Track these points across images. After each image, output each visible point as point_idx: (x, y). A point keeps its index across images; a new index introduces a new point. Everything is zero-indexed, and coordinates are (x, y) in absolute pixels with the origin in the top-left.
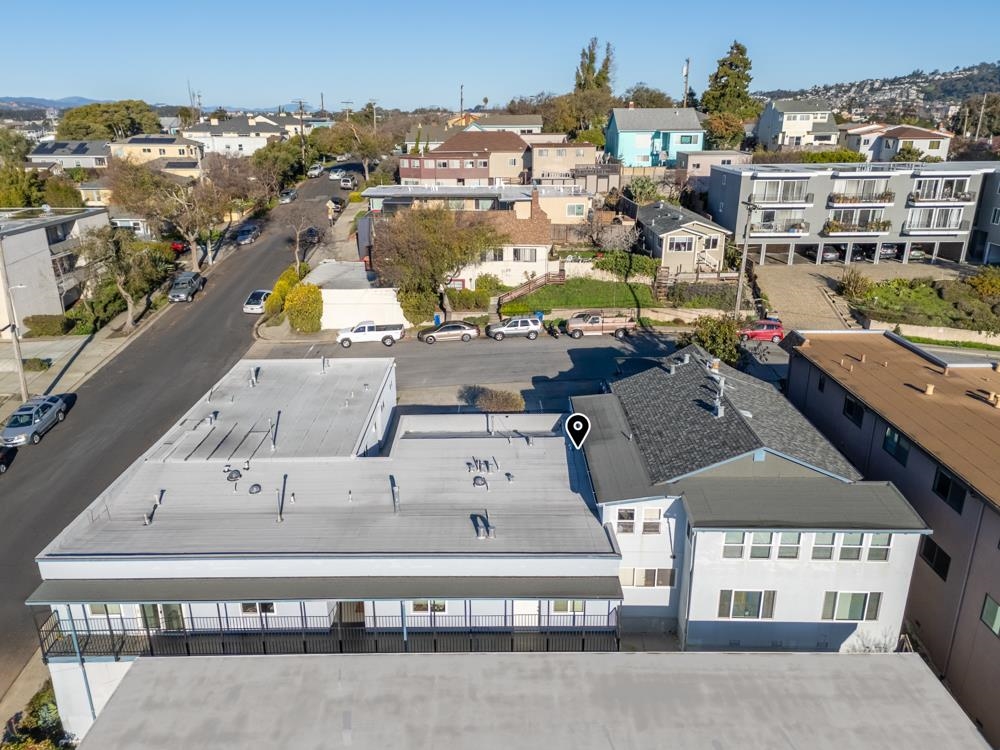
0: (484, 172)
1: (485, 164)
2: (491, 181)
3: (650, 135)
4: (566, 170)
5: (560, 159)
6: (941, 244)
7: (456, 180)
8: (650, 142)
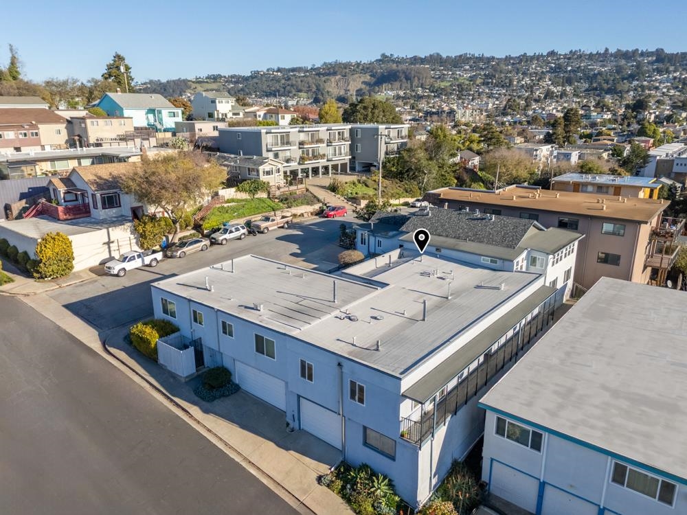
0: (36, 140)
1: (37, 134)
2: (43, 147)
3: (144, 112)
4: (114, 136)
5: (108, 127)
6: (341, 164)
7: (13, 149)
8: (145, 117)
